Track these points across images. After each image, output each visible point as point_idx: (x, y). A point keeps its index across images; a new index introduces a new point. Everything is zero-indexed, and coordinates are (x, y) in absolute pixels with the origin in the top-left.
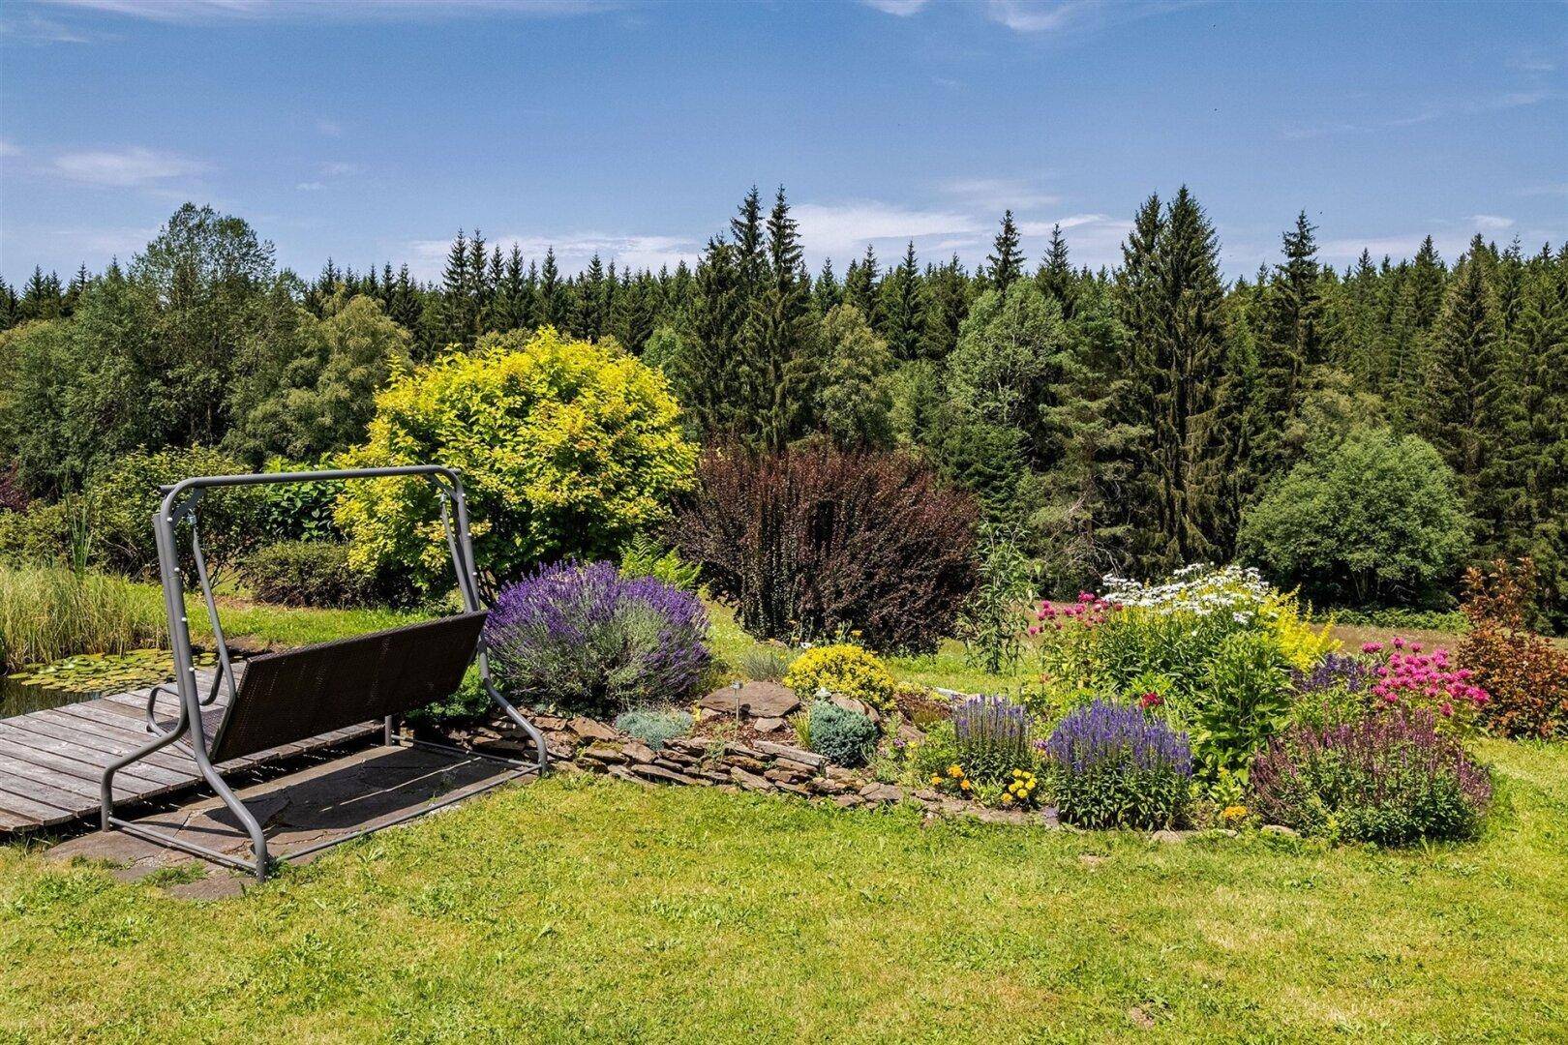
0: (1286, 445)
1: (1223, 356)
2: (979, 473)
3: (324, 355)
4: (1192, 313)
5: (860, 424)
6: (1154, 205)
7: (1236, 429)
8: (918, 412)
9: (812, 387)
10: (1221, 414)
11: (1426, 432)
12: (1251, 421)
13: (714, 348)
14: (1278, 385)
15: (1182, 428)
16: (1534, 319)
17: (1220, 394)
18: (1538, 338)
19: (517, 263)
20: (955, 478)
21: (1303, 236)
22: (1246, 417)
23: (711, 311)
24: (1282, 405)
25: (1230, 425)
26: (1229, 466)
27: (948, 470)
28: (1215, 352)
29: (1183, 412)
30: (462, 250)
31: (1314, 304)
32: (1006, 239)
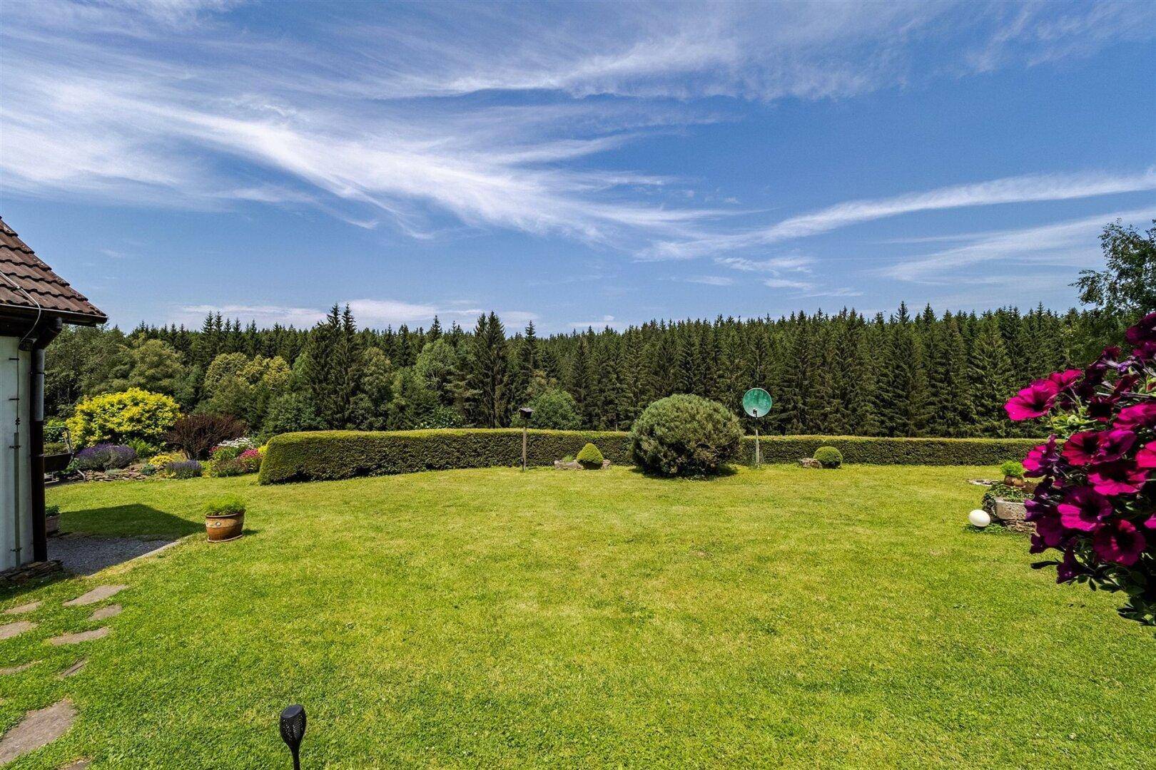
0: (527, 395)
1: (506, 366)
2: (425, 407)
3: (133, 365)
4: (496, 352)
5: (379, 391)
6: (484, 317)
7: (510, 390)
8: (404, 386)
9: (360, 377)
10: (505, 386)
11: (569, 390)
12: (515, 388)
13: (319, 363)
14: (525, 376)
15: (493, 390)
17: (505, 379)
18: (599, 361)
19: (237, 326)
20: (415, 409)
21: (532, 329)
22: (513, 387)
23: (318, 348)
24: (526, 382)
25: (509, 389)
26: (509, 402)
27: (413, 406)
28: (503, 365)
29: (494, 385)
30: (211, 319)
31: (535, 350)
32: (436, 325)
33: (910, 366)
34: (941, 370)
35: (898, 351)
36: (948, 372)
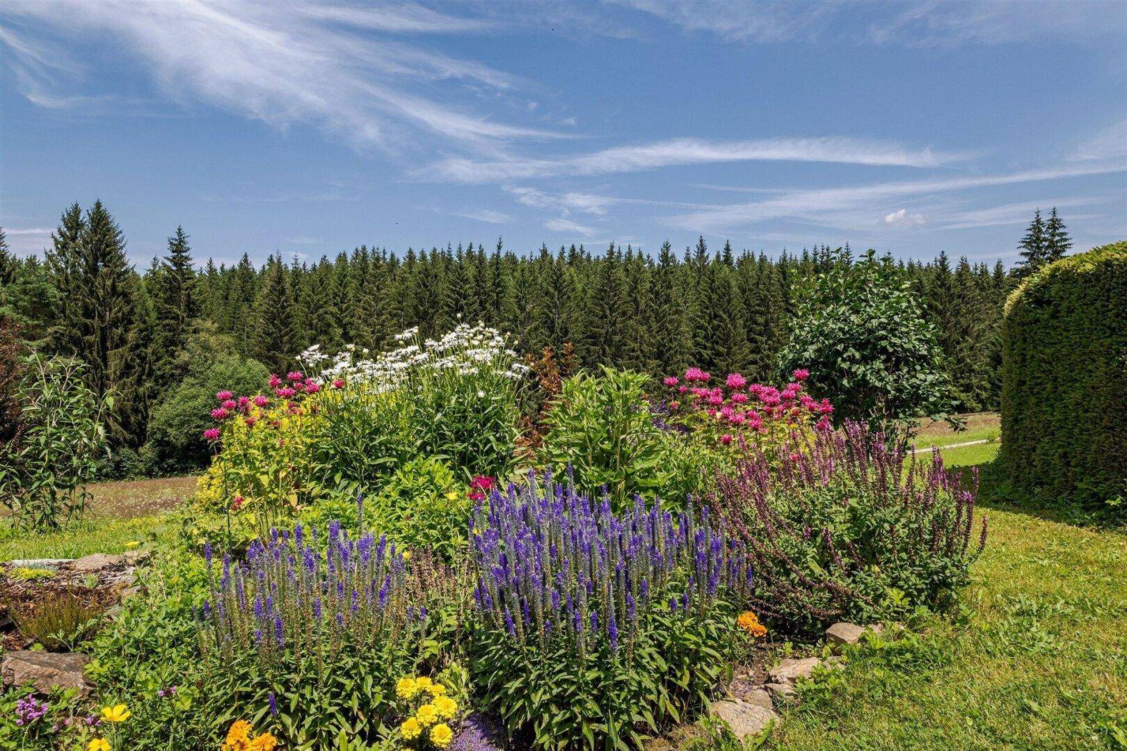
0: (177, 367)
1: (132, 312)
4: (109, 283)
6: (77, 210)
7: (143, 359)
10: (132, 349)
11: (259, 357)
12: (153, 353)
14: (170, 331)
15: (105, 359)
16: (309, 296)
17: (131, 336)
18: (312, 306)
21: (181, 241)
22: (150, 350)
24: (173, 343)
25: (138, 356)
26: (139, 382)
28: (126, 309)
29: (104, 348)
31: (190, 282)
33: (729, 316)
34: (761, 320)
35: (714, 296)
36: (766, 324)
